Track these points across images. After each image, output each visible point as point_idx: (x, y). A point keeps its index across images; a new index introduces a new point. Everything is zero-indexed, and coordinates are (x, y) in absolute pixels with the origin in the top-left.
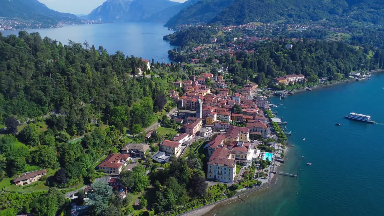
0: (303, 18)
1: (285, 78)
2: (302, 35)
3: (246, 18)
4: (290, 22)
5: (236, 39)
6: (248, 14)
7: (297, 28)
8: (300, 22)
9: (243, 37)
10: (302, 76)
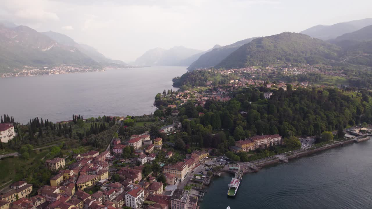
0: (300, 62)
1: (252, 141)
2: (296, 78)
3: (247, 62)
4: (288, 66)
5: (232, 81)
6: (249, 59)
7: (294, 71)
8: (297, 66)
9: (239, 80)
10: (278, 137)
